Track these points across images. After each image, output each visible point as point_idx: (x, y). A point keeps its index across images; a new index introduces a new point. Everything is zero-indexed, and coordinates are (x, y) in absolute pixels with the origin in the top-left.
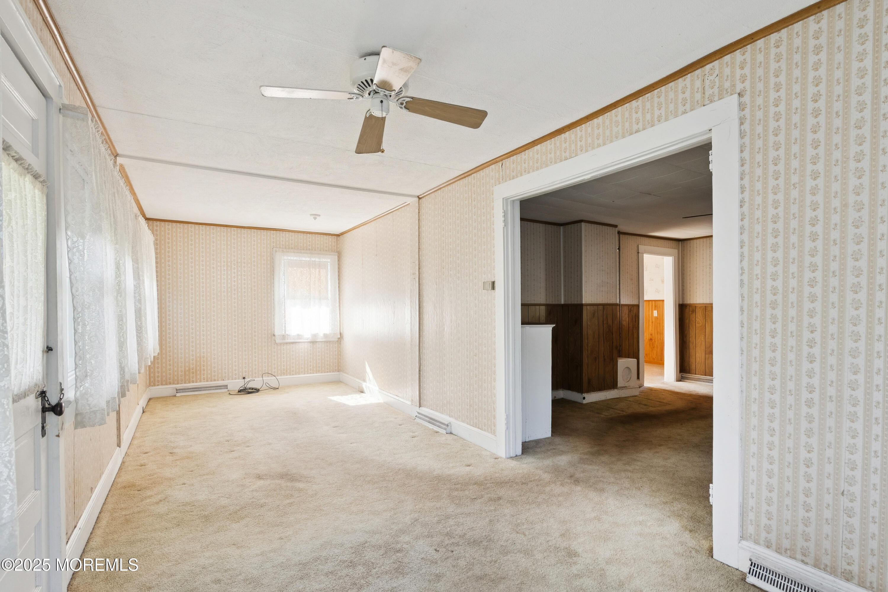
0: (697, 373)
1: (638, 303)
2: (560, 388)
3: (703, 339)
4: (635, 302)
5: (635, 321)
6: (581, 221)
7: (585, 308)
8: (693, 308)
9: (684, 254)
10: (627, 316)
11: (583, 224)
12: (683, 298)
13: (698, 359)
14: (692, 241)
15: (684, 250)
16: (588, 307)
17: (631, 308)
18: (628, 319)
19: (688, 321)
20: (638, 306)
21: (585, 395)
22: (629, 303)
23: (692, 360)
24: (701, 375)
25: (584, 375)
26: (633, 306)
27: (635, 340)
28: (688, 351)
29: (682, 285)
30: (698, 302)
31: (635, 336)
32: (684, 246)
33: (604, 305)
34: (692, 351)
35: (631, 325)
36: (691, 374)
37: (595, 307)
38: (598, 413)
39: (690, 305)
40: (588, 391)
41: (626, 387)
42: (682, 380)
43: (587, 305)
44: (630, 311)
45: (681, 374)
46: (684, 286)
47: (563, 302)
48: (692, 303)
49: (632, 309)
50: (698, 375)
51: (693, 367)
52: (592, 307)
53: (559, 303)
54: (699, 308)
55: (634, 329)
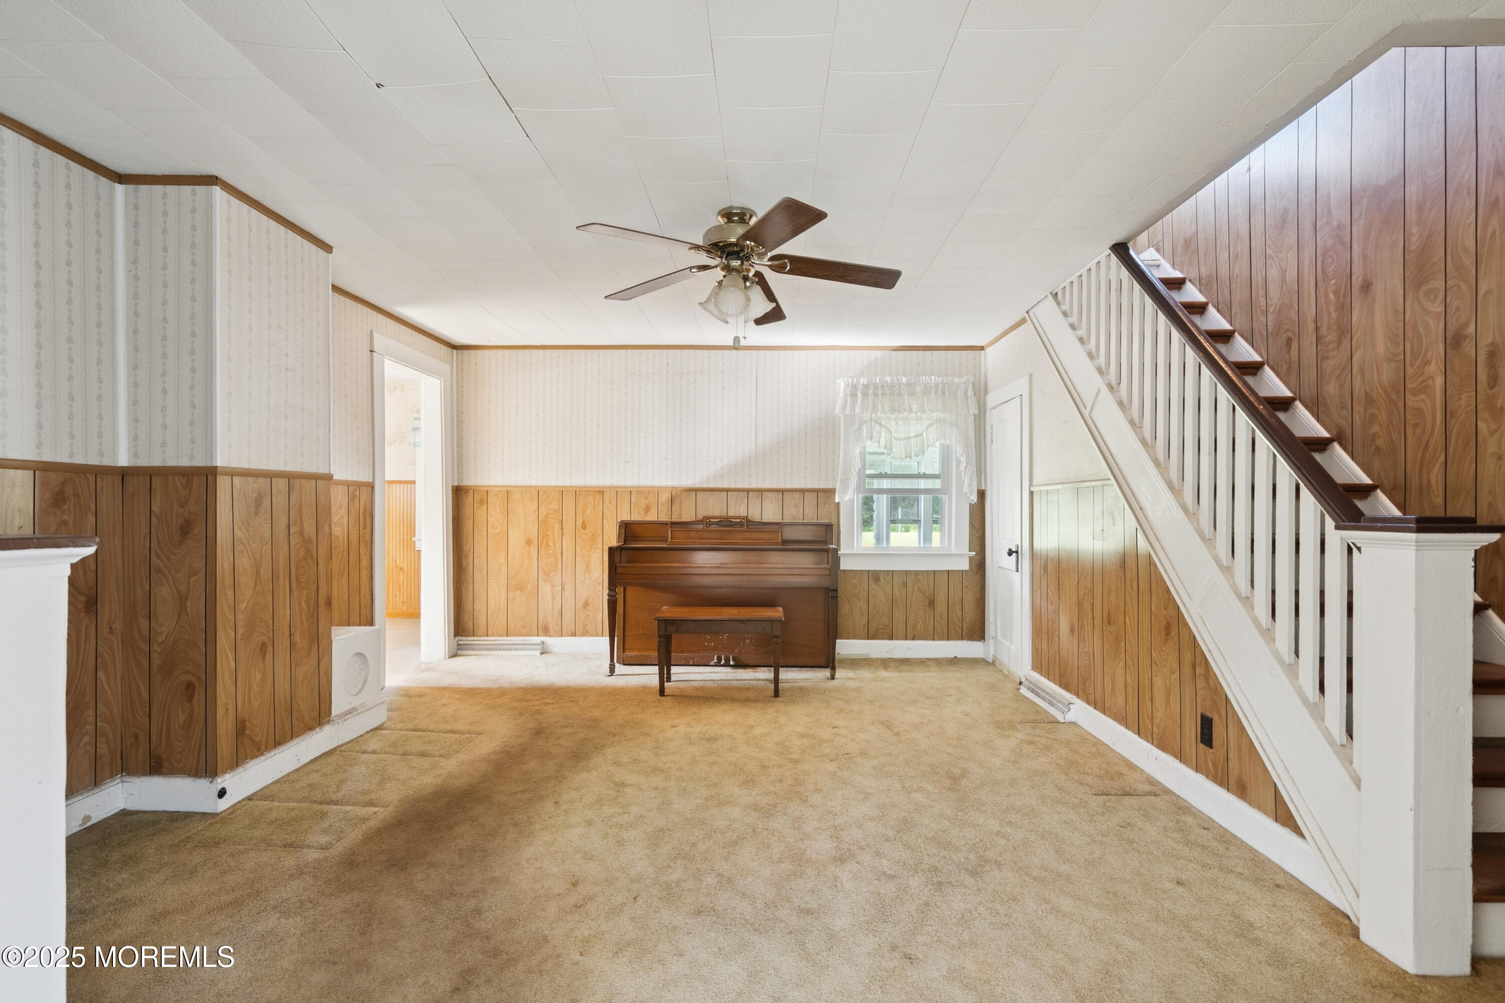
0: (490, 632)
1: (371, 480)
2: (112, 776)
3: (502, 560)
4: (365, 477)
5: (365, 524)
6: (211, 180)
7: (223, 483)
8: (484, 495)
9: (462, 379)
10: (344, 511)
11: (217, 190)
12: (460, 473)
13: (492, 604)
14: (479, 352)
15: (462, 369)
16: (236, 480)
17: (355, 490)
18: (346, 519)
19: (470, 523)
20: (371, 486)
21: (225, 781)
22: (350, 479)
23: (480, 606)
24: (499, 636)
25: (220, 711)
26: (360, 485)
27: (365, 574)
28: (471, 587)
29: (458, 446)
30: (492, 483)
31: (365, 562)
32: (463, 361)
33: (291, 477)
34: (479, 587)
35: (354, 537)
36: (477, 636)
37: (263, 482)
38: (290, 846)
39: (475, 489)
40: (237, 762)
41: (354, 709)
42: (460, 652)
43: (233, 473)
44: (351, 498)
45: (457, 638)
46: (462, 447)
47: (123, 460)
48: (479, 484)
49: (357, 494)
50: (493, 636)
51: (481, 621)
52: (251, 479)
53: (107, 462)
54: (495, 495)
55: (362, 545)
